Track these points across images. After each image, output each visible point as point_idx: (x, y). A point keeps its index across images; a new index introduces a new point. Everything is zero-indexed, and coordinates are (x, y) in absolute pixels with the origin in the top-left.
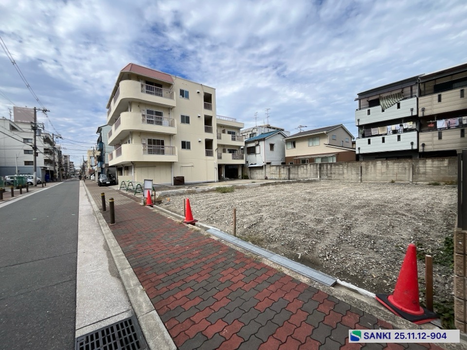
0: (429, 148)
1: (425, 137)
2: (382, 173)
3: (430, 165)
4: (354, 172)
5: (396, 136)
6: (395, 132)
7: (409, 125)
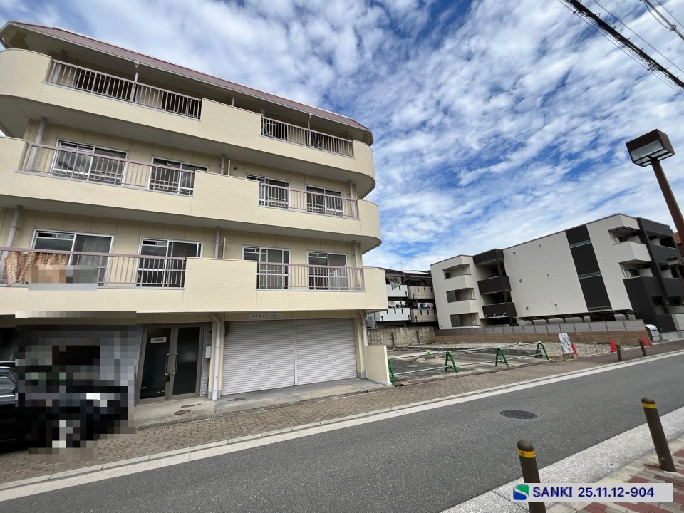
0: (419, 320)
1: (416, 312)
2: (404, 338)
3: (424, 331)
4: (388, 338)
5: (400, 309)
6: (398, 306)
7: (404, 303)
